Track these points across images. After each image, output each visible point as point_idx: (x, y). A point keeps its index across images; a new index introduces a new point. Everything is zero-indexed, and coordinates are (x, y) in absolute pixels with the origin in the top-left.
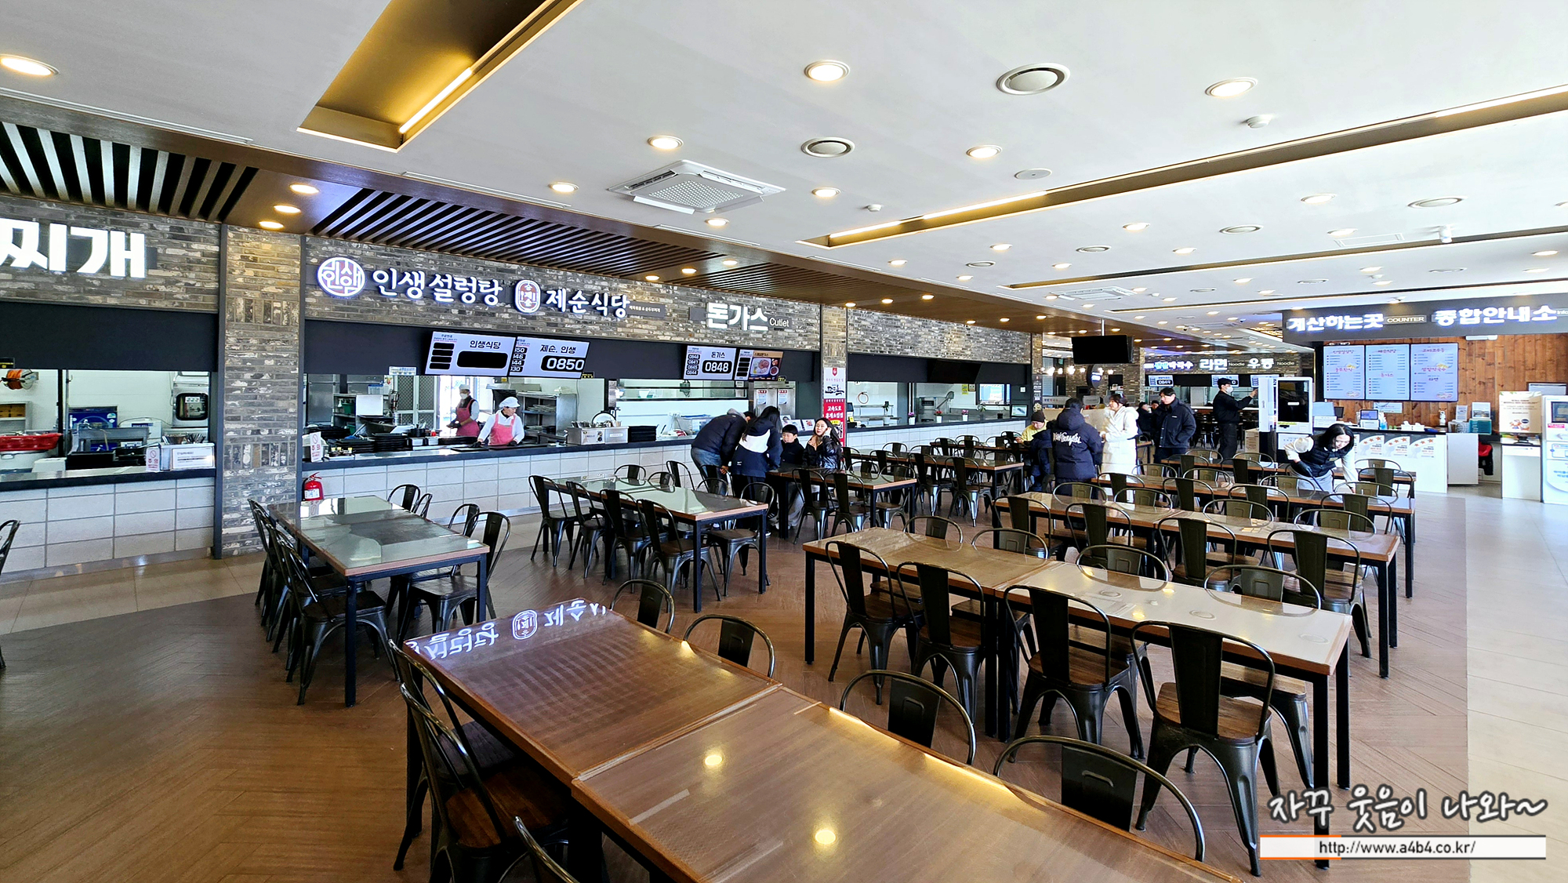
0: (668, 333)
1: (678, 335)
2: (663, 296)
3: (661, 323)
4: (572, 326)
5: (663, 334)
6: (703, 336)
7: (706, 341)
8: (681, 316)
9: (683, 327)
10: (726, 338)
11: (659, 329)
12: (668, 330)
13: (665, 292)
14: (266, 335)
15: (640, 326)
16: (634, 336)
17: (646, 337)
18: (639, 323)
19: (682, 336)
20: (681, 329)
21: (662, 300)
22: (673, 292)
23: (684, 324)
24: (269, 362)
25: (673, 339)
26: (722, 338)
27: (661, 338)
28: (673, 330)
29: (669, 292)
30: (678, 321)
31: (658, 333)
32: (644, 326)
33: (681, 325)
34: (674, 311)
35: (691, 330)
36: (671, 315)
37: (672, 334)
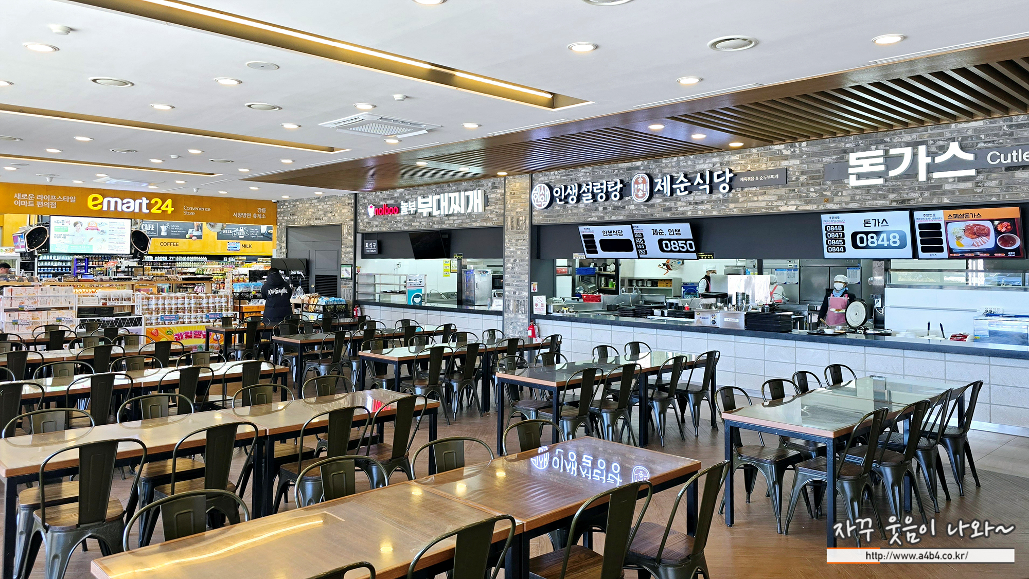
0: (793, 202)
1: (807, 203)
2: (786, 158)
3: (782, 191)
4: (685, 208)
5: (786, 204)
6: (848, 199)
7: (855, 205)
8: (812, 178)
9: (816, 192)
10: (892, 196)
11: (780, 198)
12: (793, 198)
13: (789, 152)
14: (518, 236)
15: (755, 199)
16: (748, 210)
17: (764, 211)
18: (755, 194)
19: (814, 203)
20: (814, 195)
21: (785, 164)
22: (801, 151)
23: (817, 188)
24: (519, 252)
25: (800, 208)
26: (884, 197)
27: (784, 209)
28: (801, 197)
29: (795, 151)
30: (808, 184)
31: (779, 203)
32: (760, 198)
33: (812, 189)
34: (803, 173)
35: (828, 193)
36: (798, 179)
37: (798, 203)
